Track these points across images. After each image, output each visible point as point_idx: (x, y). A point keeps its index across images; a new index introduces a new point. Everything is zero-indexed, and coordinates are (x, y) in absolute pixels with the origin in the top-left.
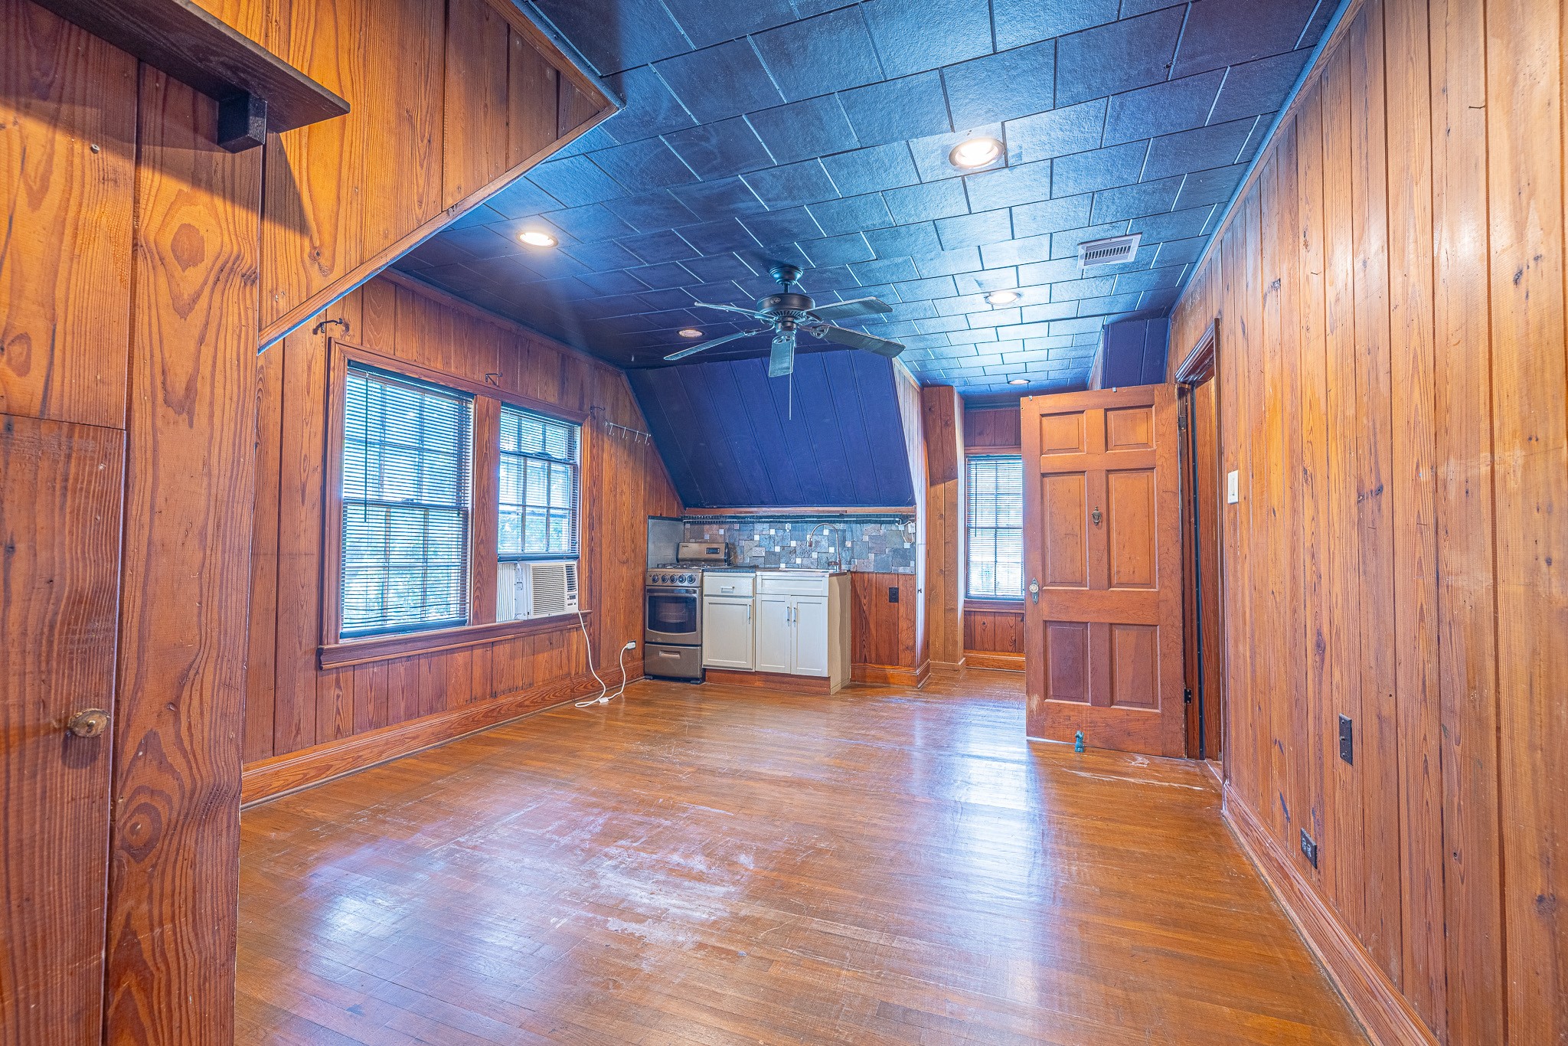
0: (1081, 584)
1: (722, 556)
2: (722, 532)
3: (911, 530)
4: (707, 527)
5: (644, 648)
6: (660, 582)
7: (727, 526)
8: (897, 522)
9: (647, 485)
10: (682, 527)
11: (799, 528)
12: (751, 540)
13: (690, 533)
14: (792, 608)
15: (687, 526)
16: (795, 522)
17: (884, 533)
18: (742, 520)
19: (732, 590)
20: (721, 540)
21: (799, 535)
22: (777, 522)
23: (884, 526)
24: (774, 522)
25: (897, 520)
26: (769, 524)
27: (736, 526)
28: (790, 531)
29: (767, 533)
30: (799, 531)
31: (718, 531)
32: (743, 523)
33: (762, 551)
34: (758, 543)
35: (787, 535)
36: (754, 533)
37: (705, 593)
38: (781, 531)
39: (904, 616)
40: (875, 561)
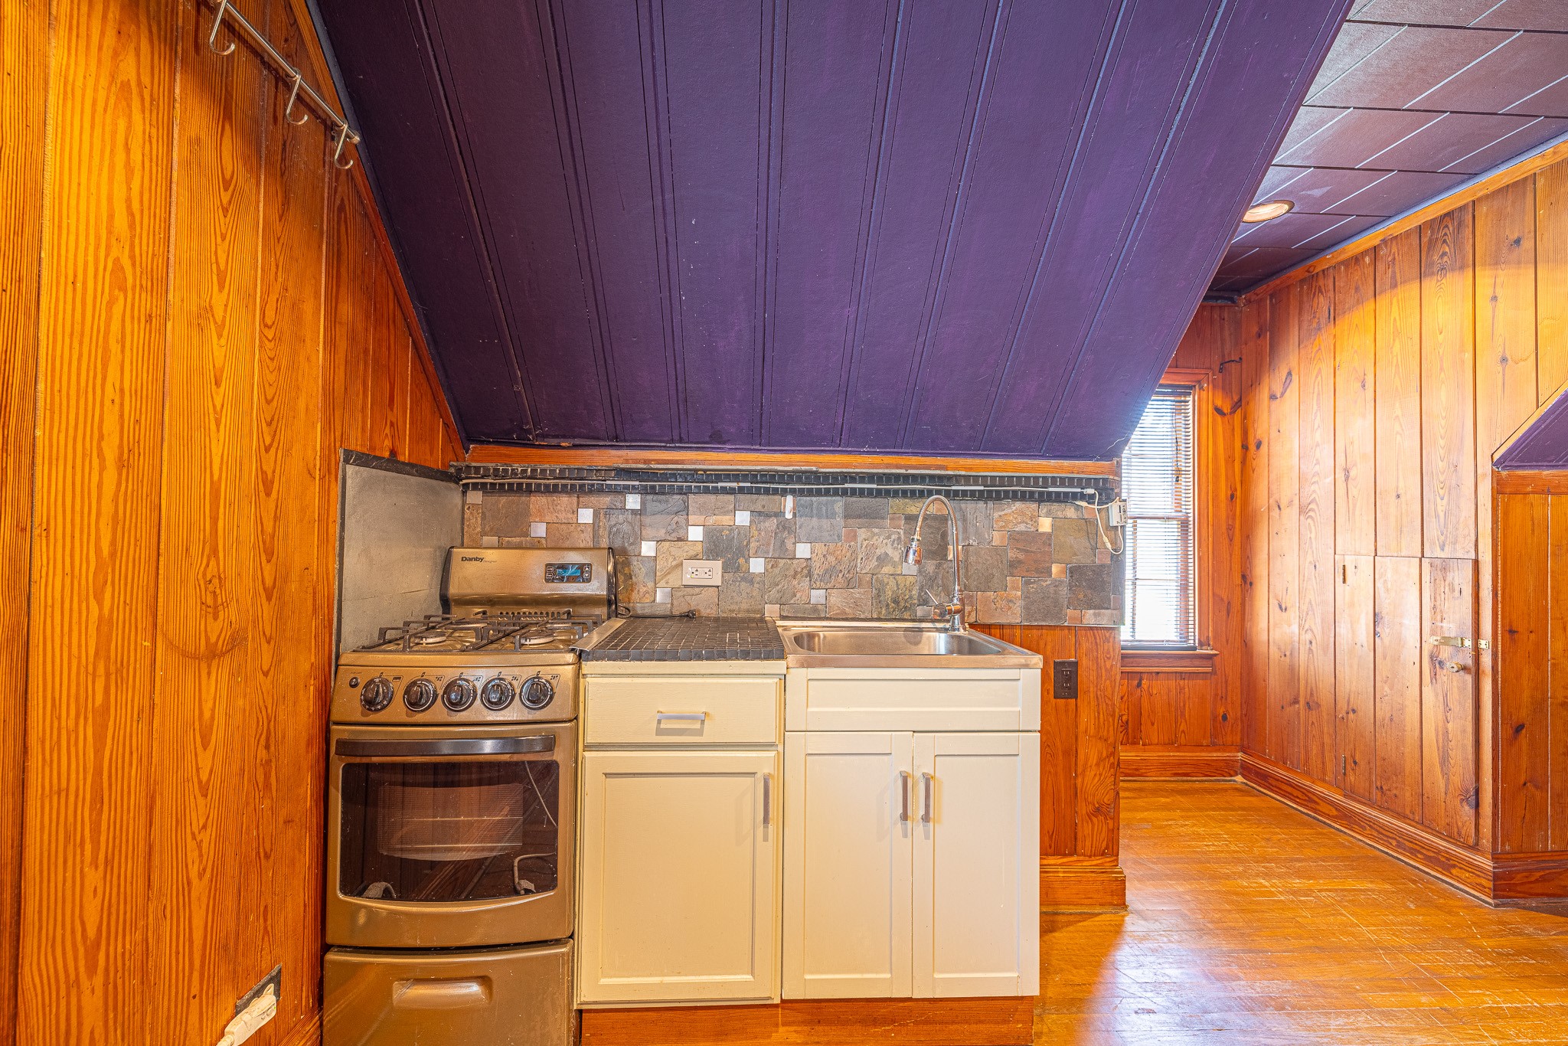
1: (596, 587)
2: (586, 516)
3: (1114, 519)
4: (538, 501)
5: (320, 963)
6: (397, 710)
7: (606, 500)
8: (1084, 496)
9: (341, 333)
10: (457, 499)
11: (819, 509)
12: (679, 540)
13: (484, 518)
14: (918, 774)
15: (475, 497)
16: (810, 493)
17: (1045, 525)
18: (651, 482)
19: (698, 726)
20: (586, 539)
21: (820, 528)
22: (758, 491)
23: (1045, 508)
24: (749, 491)
25: (1091, 491)
26: (731, 498)
27: (633, 501)
28: (795, 515)
29: (726, 520)
30: (819, 517)
31: (575, 512)
32: (653, 491)
33: (711, 572)
34: (699, 548)
35: (784, 528)
36: (687, 520)
37: (589, 740)
38: (768, 516)
39: (1092, 731)
40: (1026, 597)
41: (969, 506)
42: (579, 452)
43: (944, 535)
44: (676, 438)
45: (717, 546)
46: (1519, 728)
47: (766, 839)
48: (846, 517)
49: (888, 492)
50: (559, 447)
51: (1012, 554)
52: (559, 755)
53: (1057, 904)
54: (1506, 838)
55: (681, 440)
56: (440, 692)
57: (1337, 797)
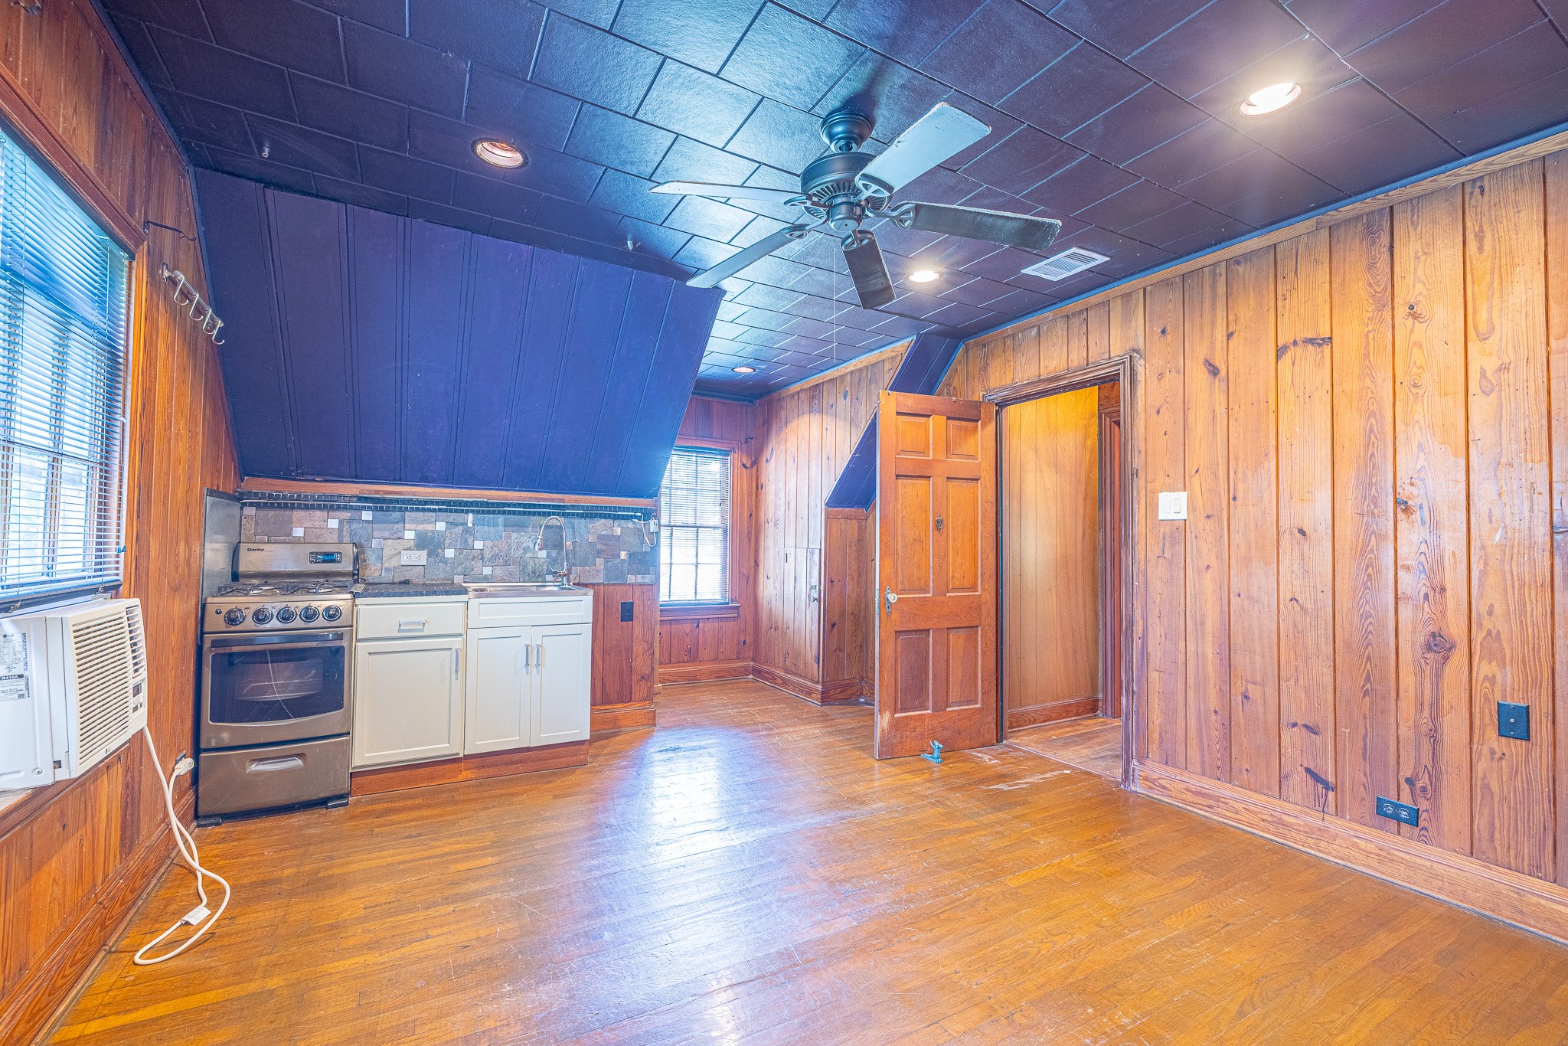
0: (925, 590)
1: (346, 566)
2: (333, 524)
3: (653, 528)
4: (298, 514)
6: (249, 624)
7: (347, 515)
8: (636, 517)
10: (237, 512)
11: (489, 522)
12: (399, 538)
13: (257, 523)
14: (534, 645)
15: (250, 511)
16: (483, 512)
17: (618, 531)
18: (379, 504)
19: (421, 627)
20: (335, 537)
21: (489, 532)
22: (451, 511)
23: (617, 522)
24: (445, 511)
25: (639, 514)
26: (434, 514)
27: (367, 515)
28: (473, 524)
29: (430, 527)
30: (489, 526)
31: (325, 521)
32: (382, 509)
33: (421, 557)
34: (412, 543)
35: (467, 532)
36: (404, 527)
37: (360, 636)
38: (457, 525)
39: (640, 637)
40: (606, 569)
41: (576, 521)
42: (327, 484)
43: (562, 536)
44: (398, 478)
45: (423, 542)
46: (833, 625)
47: (457, 679)
48: (505, 526)
49: (530, 513)
50: (314, 481)
51: (599, 547)
52: (345, 643)
53: (620, 727)
54: (828, 675)
55: (400, 480)
56: (275, 614)
57: (783, 674)
